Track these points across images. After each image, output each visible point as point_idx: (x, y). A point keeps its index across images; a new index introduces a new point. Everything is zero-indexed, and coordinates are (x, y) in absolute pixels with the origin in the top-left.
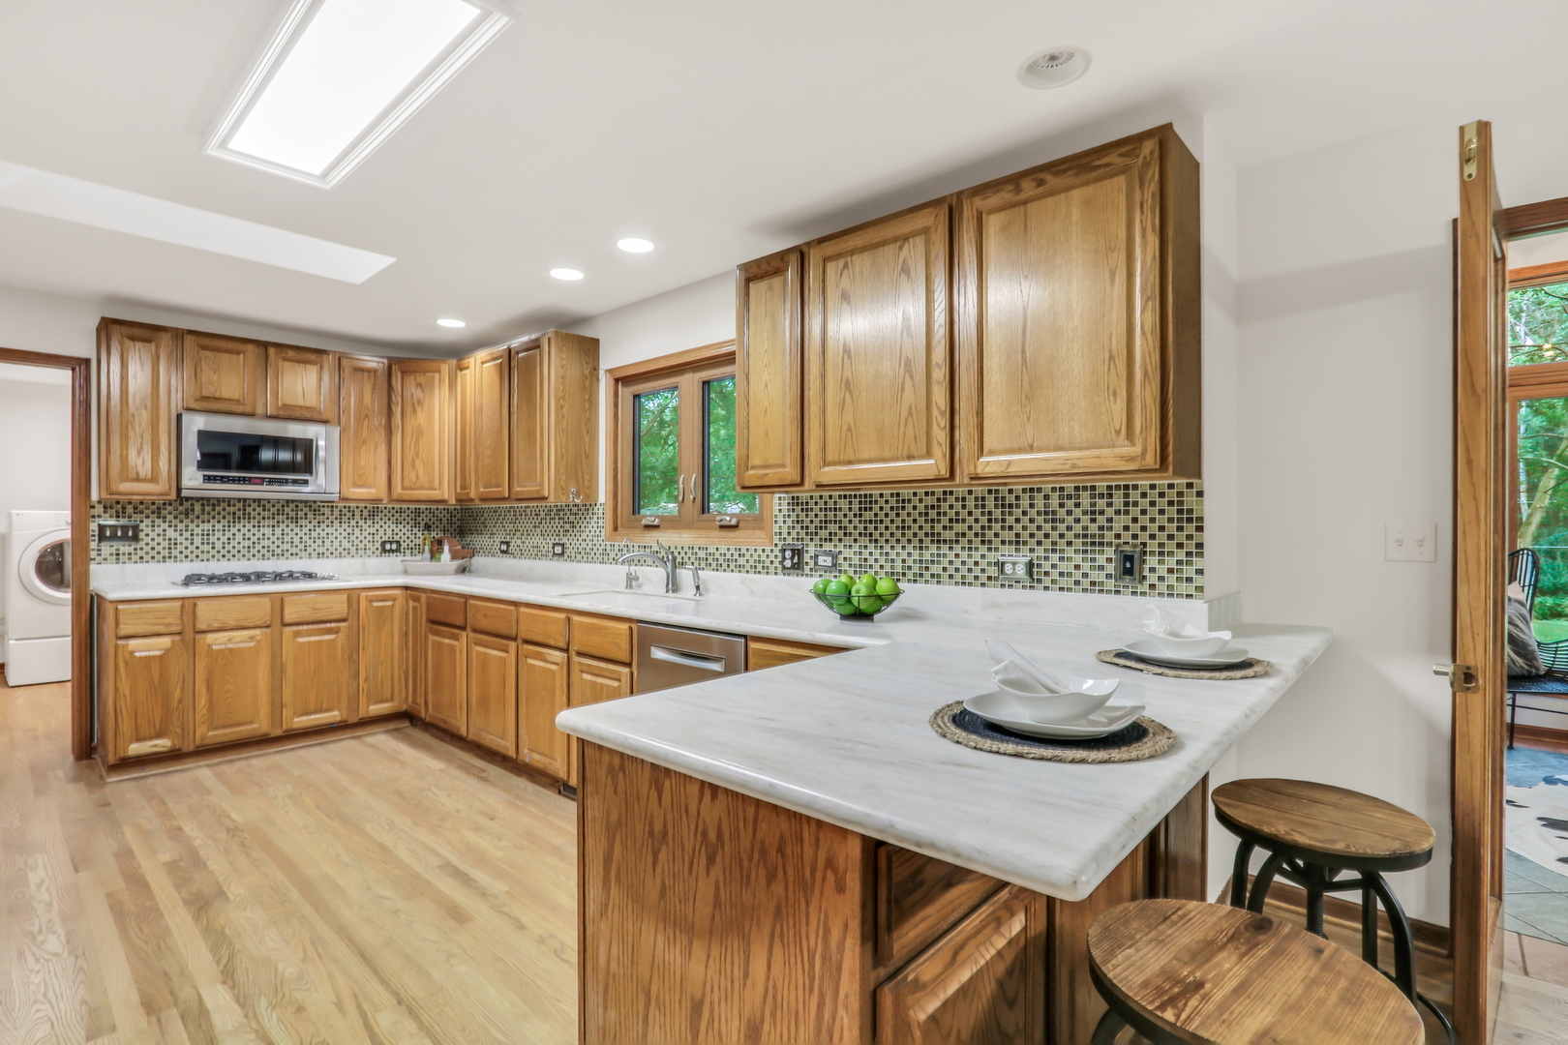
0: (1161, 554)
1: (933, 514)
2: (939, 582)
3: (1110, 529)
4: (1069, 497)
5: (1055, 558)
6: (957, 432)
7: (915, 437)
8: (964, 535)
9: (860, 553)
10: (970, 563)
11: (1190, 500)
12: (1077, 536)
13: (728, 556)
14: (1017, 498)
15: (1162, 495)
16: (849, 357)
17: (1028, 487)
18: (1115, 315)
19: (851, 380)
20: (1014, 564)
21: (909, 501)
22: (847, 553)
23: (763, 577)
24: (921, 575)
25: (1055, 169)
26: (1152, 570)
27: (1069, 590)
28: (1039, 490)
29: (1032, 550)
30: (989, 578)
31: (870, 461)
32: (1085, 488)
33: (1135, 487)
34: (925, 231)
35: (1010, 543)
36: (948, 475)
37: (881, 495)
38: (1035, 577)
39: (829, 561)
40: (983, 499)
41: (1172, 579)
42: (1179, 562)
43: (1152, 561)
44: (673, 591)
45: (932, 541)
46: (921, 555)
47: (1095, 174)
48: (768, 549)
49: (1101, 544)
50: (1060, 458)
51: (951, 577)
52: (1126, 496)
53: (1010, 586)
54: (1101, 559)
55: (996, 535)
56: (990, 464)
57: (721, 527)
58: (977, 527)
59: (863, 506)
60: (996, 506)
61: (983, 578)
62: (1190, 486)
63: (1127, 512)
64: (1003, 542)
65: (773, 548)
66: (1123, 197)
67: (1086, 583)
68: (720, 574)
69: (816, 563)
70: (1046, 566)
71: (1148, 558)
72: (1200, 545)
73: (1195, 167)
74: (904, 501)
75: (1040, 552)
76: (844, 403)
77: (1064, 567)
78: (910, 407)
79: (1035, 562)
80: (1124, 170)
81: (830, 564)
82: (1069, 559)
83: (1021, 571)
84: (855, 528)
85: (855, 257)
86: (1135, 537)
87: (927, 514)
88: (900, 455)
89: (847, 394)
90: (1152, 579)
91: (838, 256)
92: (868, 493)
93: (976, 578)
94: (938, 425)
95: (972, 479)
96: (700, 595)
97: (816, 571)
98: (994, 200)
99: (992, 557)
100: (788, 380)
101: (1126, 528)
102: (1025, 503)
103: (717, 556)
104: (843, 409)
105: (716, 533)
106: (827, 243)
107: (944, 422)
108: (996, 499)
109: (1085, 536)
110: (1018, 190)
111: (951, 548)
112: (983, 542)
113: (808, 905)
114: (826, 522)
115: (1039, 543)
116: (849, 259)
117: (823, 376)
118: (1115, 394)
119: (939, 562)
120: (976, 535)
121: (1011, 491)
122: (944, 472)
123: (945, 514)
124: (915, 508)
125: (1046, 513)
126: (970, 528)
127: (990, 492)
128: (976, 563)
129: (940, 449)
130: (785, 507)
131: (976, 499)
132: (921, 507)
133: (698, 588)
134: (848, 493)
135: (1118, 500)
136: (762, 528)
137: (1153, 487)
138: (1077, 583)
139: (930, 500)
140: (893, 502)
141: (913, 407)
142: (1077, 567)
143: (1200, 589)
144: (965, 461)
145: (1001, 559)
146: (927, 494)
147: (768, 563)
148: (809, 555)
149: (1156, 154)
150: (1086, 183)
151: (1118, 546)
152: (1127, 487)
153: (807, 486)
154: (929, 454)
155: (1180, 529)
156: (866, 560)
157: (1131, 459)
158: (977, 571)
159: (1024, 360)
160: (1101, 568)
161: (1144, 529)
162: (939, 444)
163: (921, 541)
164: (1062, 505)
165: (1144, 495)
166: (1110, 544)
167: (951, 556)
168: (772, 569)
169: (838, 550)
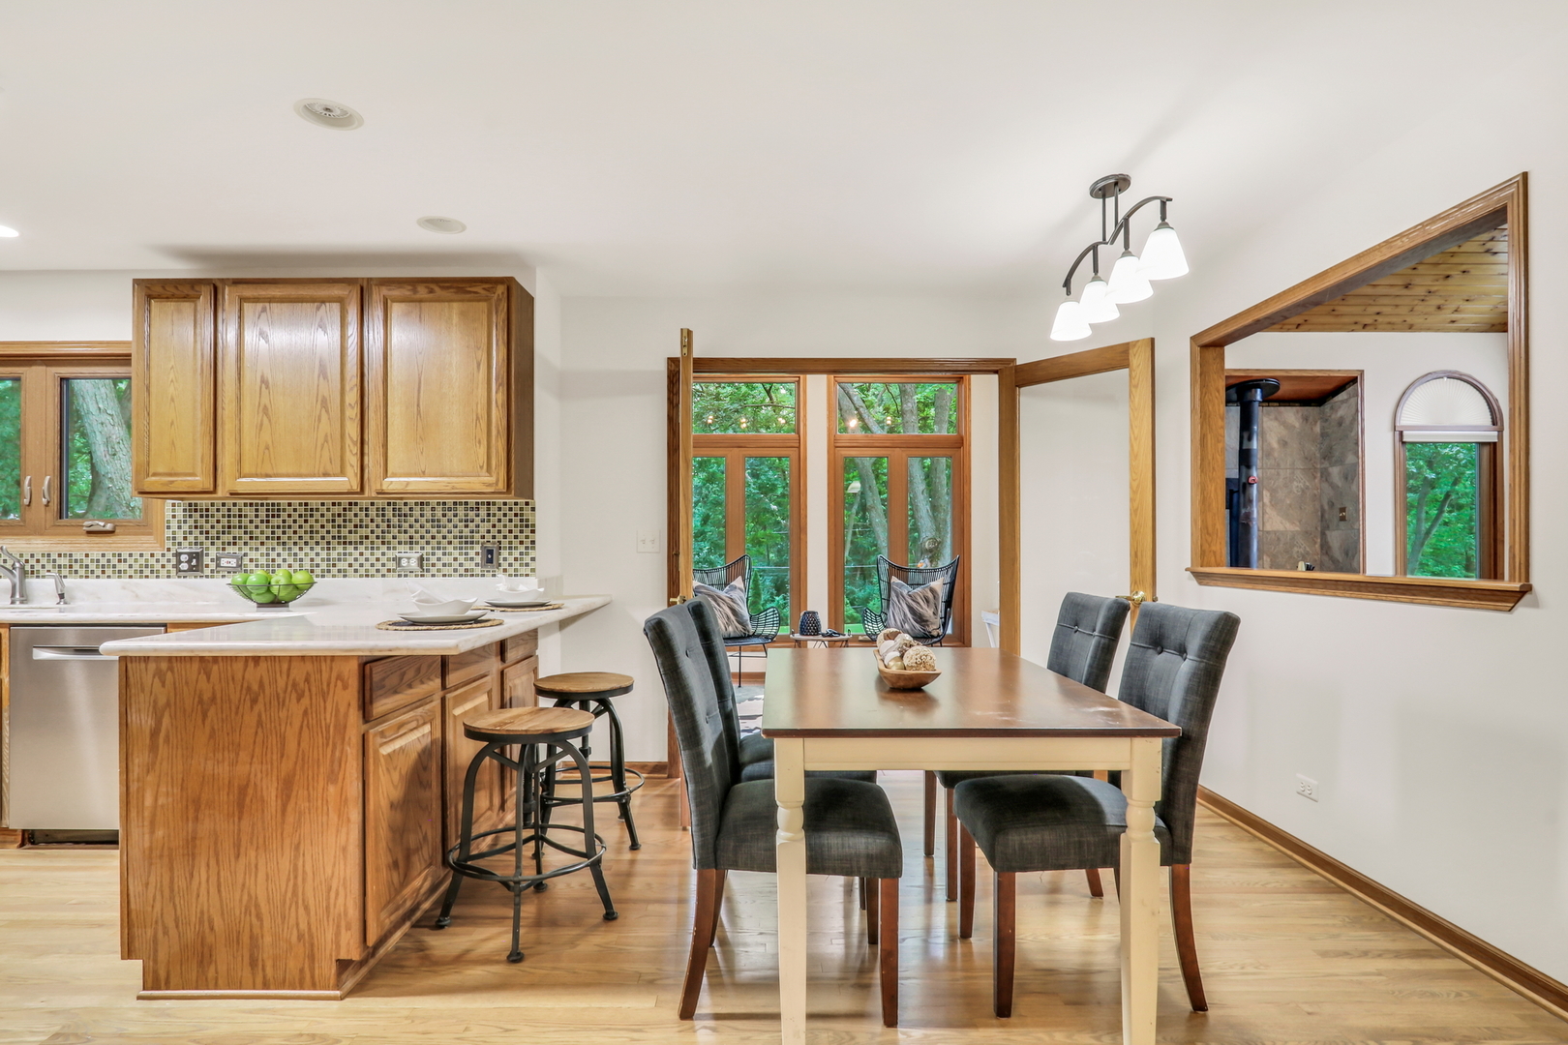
0: (510, 548)
1: (339, 521)
2: (345, 576)
3: (478, 532)
4: (450, 509)
5: (439, 553)
6: (366, 458)
7: (330, 459)
8: (367, 537)
9: (268, 555)
10: (373, 559)
11: (527, 512)
12: (455, 537)
13: (103, 561)
14: (411, 509)
15: (511, 509)
16: (267, 387)
17: (419, 501)
18: (480, 390)
19: (269, 407)
20: (409, 558)
21: (317, 510)
22: (253, 555)
23: (152, 581)
24: (329, 571)
25: (442, 285)
26: (505, 559)
27: (450, 576)
28: (428, 504)
29: (422, 548)
30: (389, 570)
31: (288, 476)
32: (461, 504)
33: (494, 504)
34: (341, 301)
35: (406, 543)
36: (359, 490)
37: (290, 505)
38: (425, 568)
39: (233, 562)
40: (383, 510)
41: (517, 565)
42: (521, 554)
43: (505, 553)
44: (22, 602)
45: (339, 543)
46: (328, 554)
47: (468, 296)
48: (158, 554)
49: (472, 543)
50: (444, 482)
51: (356, 571)
52: (489, 509)
53: (406, 576)
54: (472, 553)
55: (394, 537)
56: (393, 483)
57: (89, 533)
58: (378, 531)
59: (271, 513)
60: (394, 516)
61: (384, 570)
62: (527, 504)
63: (489, 521)
64: (400, 543)
65: (165, 552)
66: (485, 317)
67: (461, 570)
68: (92, 581)
69: (218, 565)
70: (433, 559)
71: (502, 551)
72: (533, 542)
73: (531, 300)
74: (312, 510)
75: (428, 549)
76: (261, 425)
77: (446, 559)
78: (326, 436)
79: (425, 557)
80: (487, 299)
81: (235, 565)
82: (450, 554)
83: (414, 564)
84: (262, 533)
85: (274, 305)
86: (494, 537)
87: (334, 521)
88: (316, 472)
89: (265, 418)
90: (505, 565)
91: (256, 300)
92: (276, 502)
93: (378, 571)
94: (351, 451)
95: (378, 493)
96: (65, 603)
97: (218, 572)
98: (396, 292)
99: (391, 554)
100: (199, 398)
101: (489, 532)
102: (417, 512)
103: (87, 561)
104: (260, 430)
105: (85, 539)
106: (245, 286)
107: (356, 449)
108: (394, 510)
109: (461, 537)
110: (415, 291)
111: (356, 549)
112: (383, 543)
113: (325, 702)
114: (229, 527)
115: (428, 543)
116: (267, 305)
117: (239, 399)
118: (480, 442)
119: (345, 560)
120: (378, 537)
121: (406, 504)
122: (356, 487)
123: (350, 521)
124: (322, 515)
125: (433, 521)
126: (372, 532)
127: (389, 504)
128: (378, 560)
129: (353, 470)
130: (180, 513)
131: (378, 509)
132: (328, 516)
133: (62, 596)
134: (254, 502)
135: (483, 512)
136: (150, 534)
137: (505, 504)
138: (455, 570)
139: (336, 510)
140: (301, 510)
141: (329, 435)
142: (455, 559)
143: (533, 570)
144: (373, 479)
145: (398, 555)
146: (334, 504)
147: (158, 566)
148: (210, 558)
149: (505, 295)
150: (462, 301)
151: (483, 543)
152: (489, 503)
153: (220, 494)
154: (342, 473)
155: (521, 532)
156: (273, 560)
157: (490, 485)
158: (378, 565)
159: (419, 412)
160: (472, 559)
161: (499, 532)
162: (352, 466)
163: (328, 543)
164: (444, 515)
165: (500, 509)
166: (478, 543)
167: (356, 554)
168: (163, 572)
169: (243, 552)
